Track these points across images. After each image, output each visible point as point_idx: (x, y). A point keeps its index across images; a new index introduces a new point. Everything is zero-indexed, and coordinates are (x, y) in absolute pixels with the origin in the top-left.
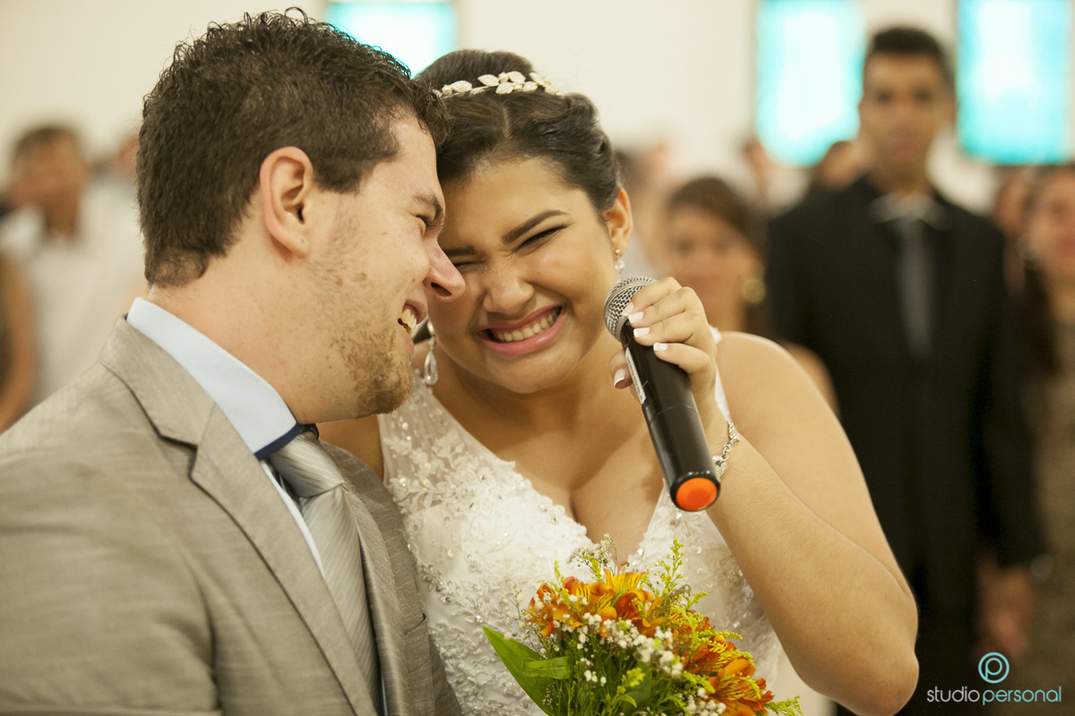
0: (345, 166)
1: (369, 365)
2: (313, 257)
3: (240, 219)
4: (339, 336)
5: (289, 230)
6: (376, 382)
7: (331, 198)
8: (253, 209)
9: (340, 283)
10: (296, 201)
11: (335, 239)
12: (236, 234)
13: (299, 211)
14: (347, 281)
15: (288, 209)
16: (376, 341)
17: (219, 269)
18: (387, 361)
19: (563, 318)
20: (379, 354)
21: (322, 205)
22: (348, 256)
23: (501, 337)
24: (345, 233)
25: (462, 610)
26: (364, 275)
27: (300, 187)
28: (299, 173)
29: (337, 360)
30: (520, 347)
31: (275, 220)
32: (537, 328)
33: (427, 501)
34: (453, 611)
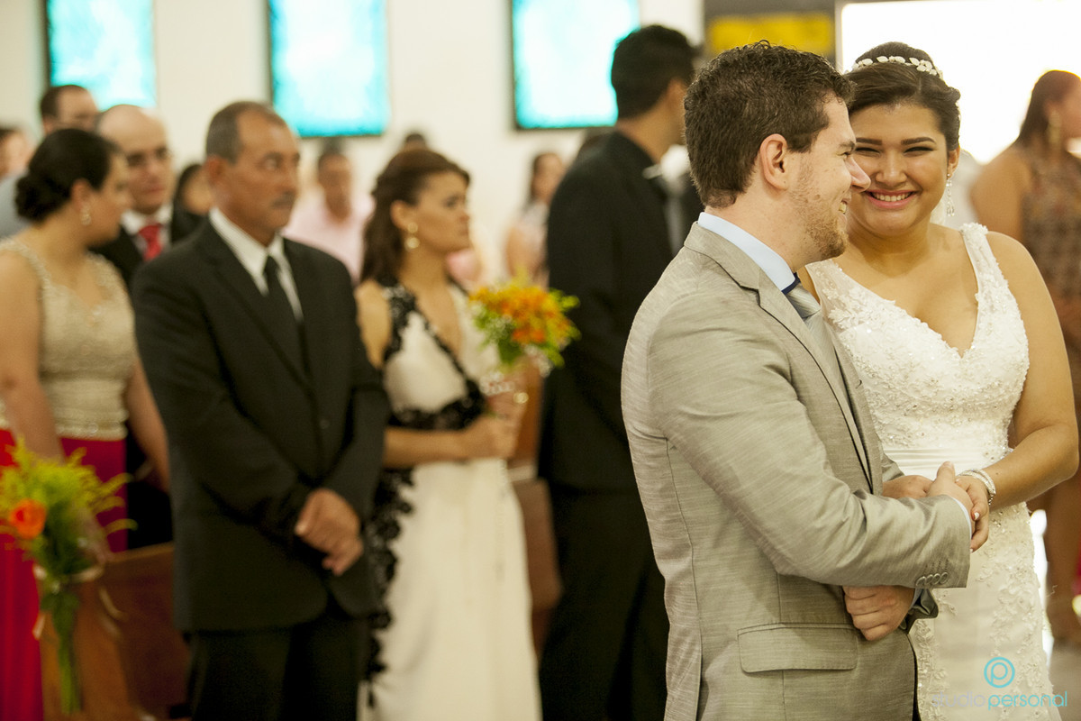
0: (802, 137)
1: (826, 239)
2: (791, 190)
3: (750, 174)
4: (809, 228)
5: (777, 178)
6: (830, 246)
7: (796, 156)
8: (757, 168)
9: (807, 201)
10: (778, 160)
11: (801, 179)
12: (750, 181)
13: (781, 164)
14: (810, 200)
15: (775, 165)
16: (828, 227)
17: (742, 200)
18: (835, 235)
19: (915, 199)
20: (830, 232)
21: (792, 160)
22: (810, 187)
23: (878, 197)
24: (806, 174)
25: (881, 381)
26: (819, 196)
27: (781, 153)
28: (780, 146)
29: (809, 239)
30: (887, 204)
31: (770, 175)
32: (899, 198)
33: (856, 322)
34: (875, 382)
